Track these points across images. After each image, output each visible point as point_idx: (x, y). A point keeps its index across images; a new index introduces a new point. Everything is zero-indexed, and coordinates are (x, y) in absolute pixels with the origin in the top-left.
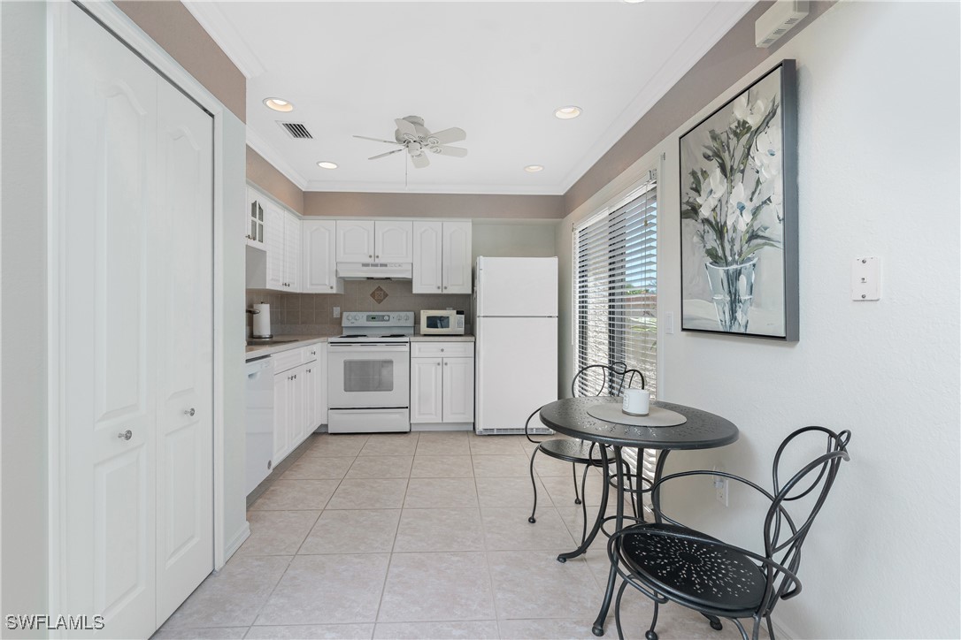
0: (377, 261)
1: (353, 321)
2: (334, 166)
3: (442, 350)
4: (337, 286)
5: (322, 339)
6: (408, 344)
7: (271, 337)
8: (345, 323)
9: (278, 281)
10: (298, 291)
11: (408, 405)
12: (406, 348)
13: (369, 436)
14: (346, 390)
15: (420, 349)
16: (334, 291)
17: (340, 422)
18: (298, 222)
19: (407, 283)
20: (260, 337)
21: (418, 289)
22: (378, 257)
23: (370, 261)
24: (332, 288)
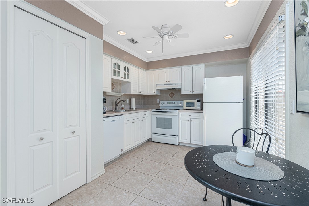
0: (169, 83)
1: (163, 104)
2: (151, 52)
3: (190, 116)
4: (157, 92)
5: (150, 110)
6: (178, 113)
7: (136, 109)
8: (160, 105)
9: (136, 91)
10: (145, 94)
11: (177, 135)
12: (177, 114)
13: (164, 144)
14: (157, 127)
15: (182, 115)
16: (156, 94)
17: (155, 138)
18: (145, 72)
19: (180, 90)
20: (132, 109)
21: (183, 92)
22: (169, 82)
23: (167, 83)
24: (155, 93)
